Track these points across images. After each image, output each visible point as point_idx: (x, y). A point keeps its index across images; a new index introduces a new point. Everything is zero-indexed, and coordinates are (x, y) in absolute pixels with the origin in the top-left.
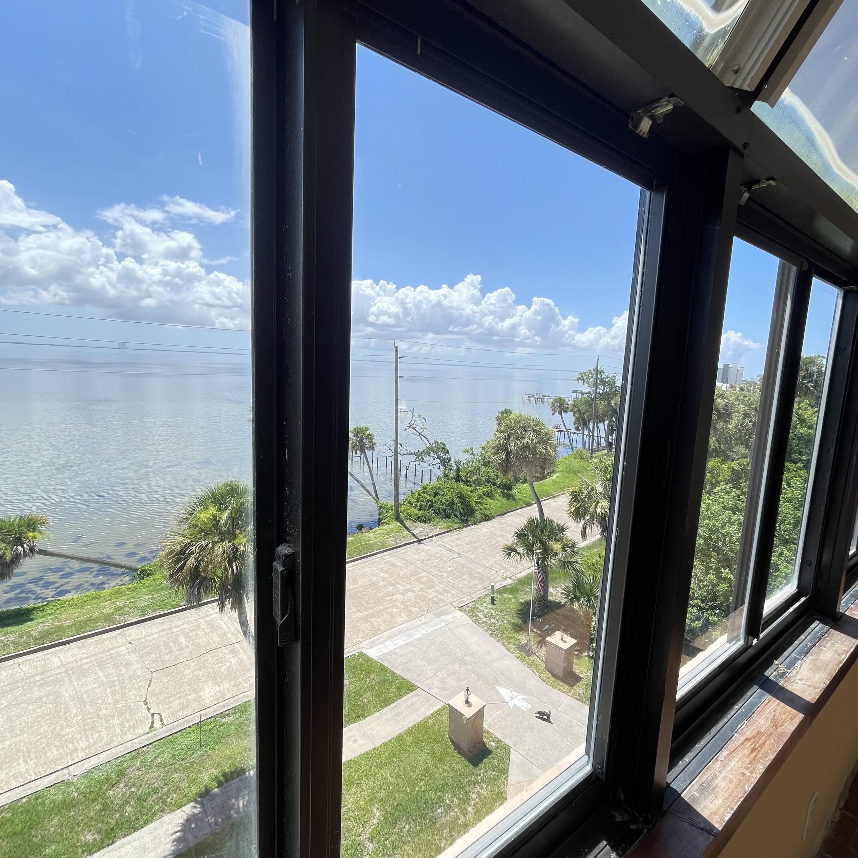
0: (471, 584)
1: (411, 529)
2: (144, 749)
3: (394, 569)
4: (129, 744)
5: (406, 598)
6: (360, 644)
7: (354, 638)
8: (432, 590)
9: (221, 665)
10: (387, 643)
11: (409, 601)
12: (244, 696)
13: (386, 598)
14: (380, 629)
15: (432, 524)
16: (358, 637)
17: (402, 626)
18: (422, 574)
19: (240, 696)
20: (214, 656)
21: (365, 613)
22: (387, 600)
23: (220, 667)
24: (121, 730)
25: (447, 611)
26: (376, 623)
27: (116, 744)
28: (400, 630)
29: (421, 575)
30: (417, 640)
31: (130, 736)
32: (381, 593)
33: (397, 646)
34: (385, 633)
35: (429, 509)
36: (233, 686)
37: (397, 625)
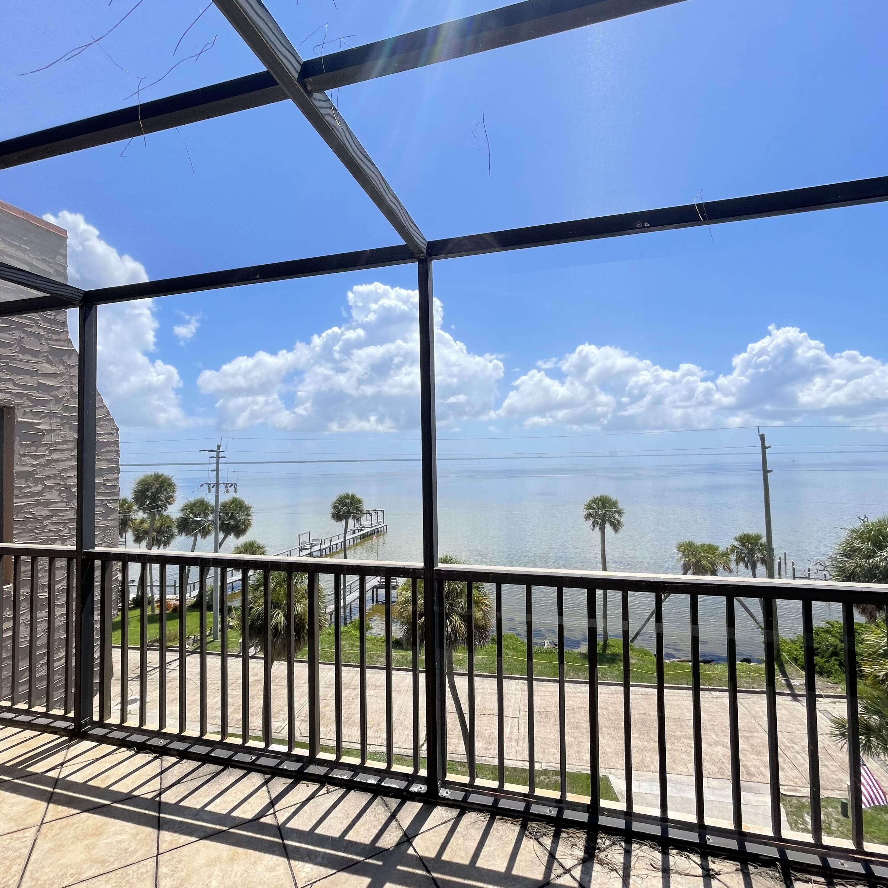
0: (834, 776)
1: (789, 676)
2: (406, 757)
3: (723, 714)
4: (403, 750)
5: (709, 751)
6: (615, 770)
7: (612, 761)
8: (756, 757)
9: (488, 728)
10: (644, 784)
11: (712, 755)
12: (486, 760)
13: (684, 740)
14: (648, 766)
15: (831, 679)
16: (618, 763)
17: (678, 776)
18: (759, 734)
19: (483, 758)
20: (489, 720)
21: (646, 743)
22: (683, 743)
23: (486, 730)
24: (405, 739)
25: (759, 790)
26: (648, 759)
27: (397, 746)
28: (673, 779)
29: (755, 734)
30: (683, 799)
31: (407, 746)
32: (681, 732)
33: (652, 792)
34: (651, 773)
35: (831, 657)
36: (484, 748)
37: (672, 772)
